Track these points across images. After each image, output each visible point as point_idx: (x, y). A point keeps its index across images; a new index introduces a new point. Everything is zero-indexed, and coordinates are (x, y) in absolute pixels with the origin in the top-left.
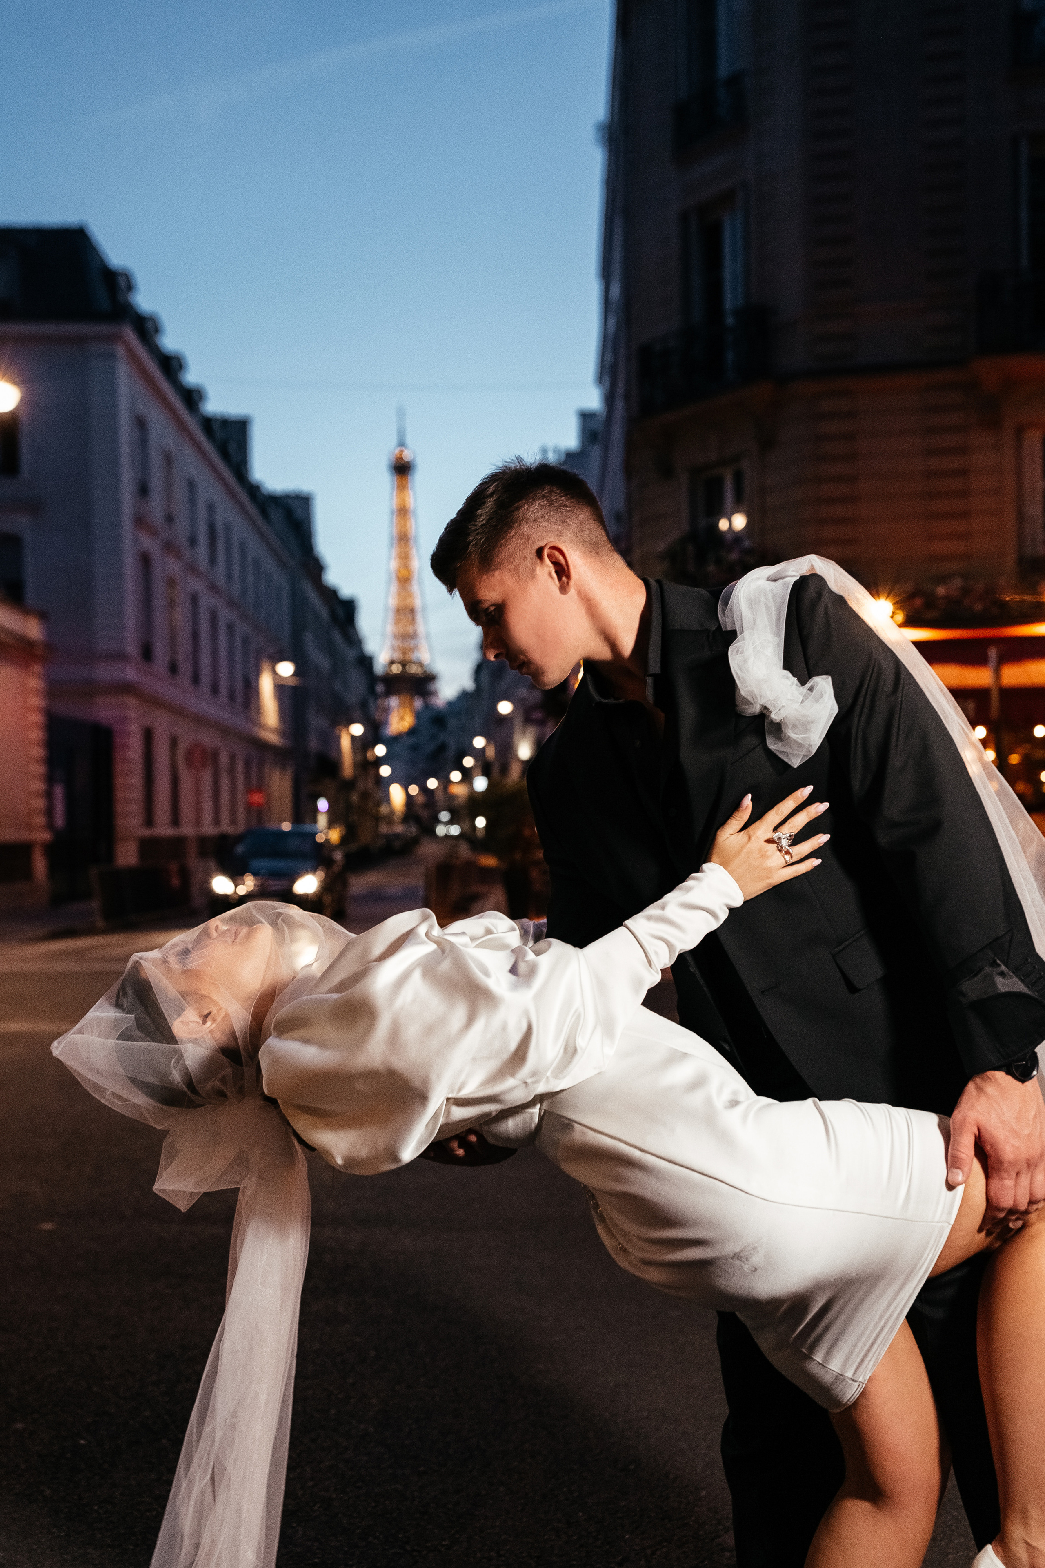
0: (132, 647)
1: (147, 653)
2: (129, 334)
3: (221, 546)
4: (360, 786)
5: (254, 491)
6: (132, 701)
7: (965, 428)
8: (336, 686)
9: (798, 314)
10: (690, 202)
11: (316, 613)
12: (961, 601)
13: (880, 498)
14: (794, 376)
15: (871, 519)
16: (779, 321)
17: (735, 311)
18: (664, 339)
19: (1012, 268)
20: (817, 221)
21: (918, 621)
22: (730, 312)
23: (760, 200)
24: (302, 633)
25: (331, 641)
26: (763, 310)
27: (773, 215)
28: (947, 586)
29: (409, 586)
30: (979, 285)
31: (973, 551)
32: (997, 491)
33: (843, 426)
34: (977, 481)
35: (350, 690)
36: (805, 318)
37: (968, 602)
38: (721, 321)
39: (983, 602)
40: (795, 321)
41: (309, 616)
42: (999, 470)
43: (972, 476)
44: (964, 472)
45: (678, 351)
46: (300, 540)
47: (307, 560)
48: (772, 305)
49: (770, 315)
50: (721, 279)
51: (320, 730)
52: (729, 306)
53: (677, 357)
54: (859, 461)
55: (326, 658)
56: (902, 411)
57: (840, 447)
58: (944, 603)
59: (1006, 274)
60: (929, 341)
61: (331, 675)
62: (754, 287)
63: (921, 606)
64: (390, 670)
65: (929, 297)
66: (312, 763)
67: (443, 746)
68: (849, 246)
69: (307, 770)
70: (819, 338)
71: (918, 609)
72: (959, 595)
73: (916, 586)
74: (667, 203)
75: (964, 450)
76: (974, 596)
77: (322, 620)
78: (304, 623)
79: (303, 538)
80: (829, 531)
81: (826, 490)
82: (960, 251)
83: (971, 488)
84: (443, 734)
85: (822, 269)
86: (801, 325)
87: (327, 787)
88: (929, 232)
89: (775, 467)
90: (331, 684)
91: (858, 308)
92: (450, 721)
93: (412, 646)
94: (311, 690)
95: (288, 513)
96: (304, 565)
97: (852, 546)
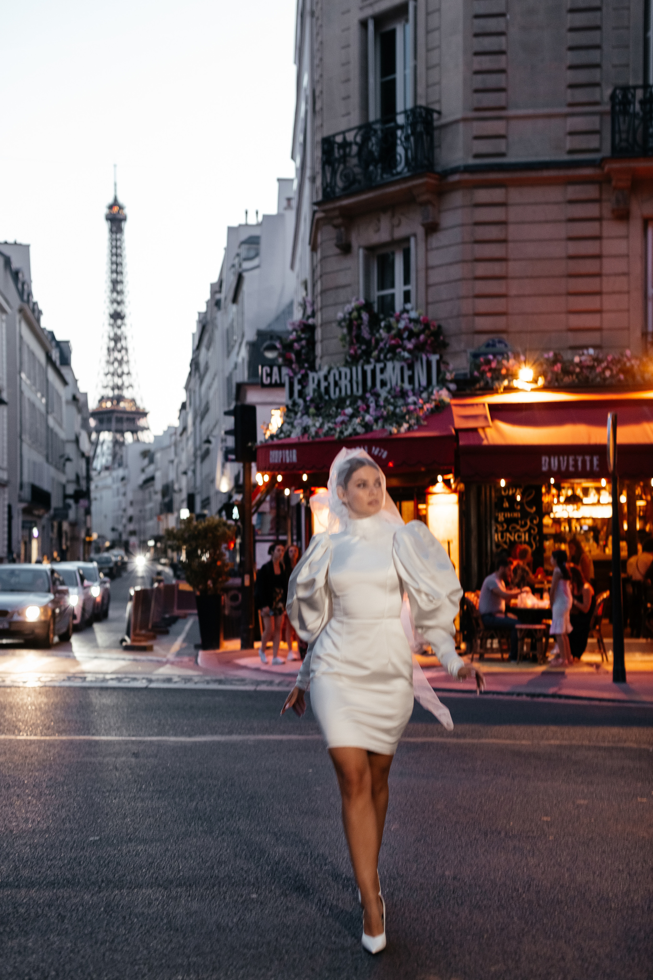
4: (70, 515)
7: (599, 219)
8: (51, 422)
9: (459, 116)
10: (369, 12)
11: (32, 354)
12: (592, 368)
13: (527, 277)
14: (455, 171)
15: (518, 296)
16: (444, 121)
17: (405, 112)
18: (343, 133)
19: (640, 82)
20: (476, 35)
21: (556, 384)
22: (401, 113)
23: (428, 14)
24: (20, 373)
25: (47, 381)
26: (429, 111)
27: (438, 28)
28: (580, 356)
29: (123, 328)
30: (613, 97)
31: (606, 325)
32: (626, 274)
33: (496, 214)
34: (609, 266)
35: (64, 426)
36: (465, 120)
37: (599, 370)
38: (394, 120)
39: (611, 370)
40: (456, 122)
41: (26, 357)
42: (628, 256)
43: (605, 261)
44: (599, 257)
45: (356, 143)
46: (20, 286)
47: (26, 306)
48: (436, 107)
49: (435, 116)
50: (394, 81)
51: (34, 464)
52: (400, 107)
53: (355, 149)
54: (511, 245)
55: (43, 396)
56: (547, 203)
57: (494, 232)
58: (578, 370)
59: (635, 88)
60: (570, 143)
61: (47, 412)
62: (421, 90)
63: (560, 371)
64: (104, 405)
65: (571, 105)
66: (27, 493)
67: (152, 479)
68: (503, 58)
69: (21, 500)
70: (477, 138)
71: (557, 374)
72: (592, 363)
73: (555, 355)
74: (348, 11)
75: (598, 238)
76: (604, 365)
77: (39, 362)
78: (21, 364)
79: (23, 284)
80: (483, 305)
81: (482, 269)
82: (597, 66)
83: (604, 271)
84: (152, 468)
85: (479, 77)
86: (461, 126)
87: (40, 517)
88: (571, 49)
89: (437, 248)
90: (47, 421)
91: (511, 112)
92: (158, 456)
93: (126, 384)
94: (27, 425)
95: (8, 262)
96: (21, 311)
97: (503, 319)
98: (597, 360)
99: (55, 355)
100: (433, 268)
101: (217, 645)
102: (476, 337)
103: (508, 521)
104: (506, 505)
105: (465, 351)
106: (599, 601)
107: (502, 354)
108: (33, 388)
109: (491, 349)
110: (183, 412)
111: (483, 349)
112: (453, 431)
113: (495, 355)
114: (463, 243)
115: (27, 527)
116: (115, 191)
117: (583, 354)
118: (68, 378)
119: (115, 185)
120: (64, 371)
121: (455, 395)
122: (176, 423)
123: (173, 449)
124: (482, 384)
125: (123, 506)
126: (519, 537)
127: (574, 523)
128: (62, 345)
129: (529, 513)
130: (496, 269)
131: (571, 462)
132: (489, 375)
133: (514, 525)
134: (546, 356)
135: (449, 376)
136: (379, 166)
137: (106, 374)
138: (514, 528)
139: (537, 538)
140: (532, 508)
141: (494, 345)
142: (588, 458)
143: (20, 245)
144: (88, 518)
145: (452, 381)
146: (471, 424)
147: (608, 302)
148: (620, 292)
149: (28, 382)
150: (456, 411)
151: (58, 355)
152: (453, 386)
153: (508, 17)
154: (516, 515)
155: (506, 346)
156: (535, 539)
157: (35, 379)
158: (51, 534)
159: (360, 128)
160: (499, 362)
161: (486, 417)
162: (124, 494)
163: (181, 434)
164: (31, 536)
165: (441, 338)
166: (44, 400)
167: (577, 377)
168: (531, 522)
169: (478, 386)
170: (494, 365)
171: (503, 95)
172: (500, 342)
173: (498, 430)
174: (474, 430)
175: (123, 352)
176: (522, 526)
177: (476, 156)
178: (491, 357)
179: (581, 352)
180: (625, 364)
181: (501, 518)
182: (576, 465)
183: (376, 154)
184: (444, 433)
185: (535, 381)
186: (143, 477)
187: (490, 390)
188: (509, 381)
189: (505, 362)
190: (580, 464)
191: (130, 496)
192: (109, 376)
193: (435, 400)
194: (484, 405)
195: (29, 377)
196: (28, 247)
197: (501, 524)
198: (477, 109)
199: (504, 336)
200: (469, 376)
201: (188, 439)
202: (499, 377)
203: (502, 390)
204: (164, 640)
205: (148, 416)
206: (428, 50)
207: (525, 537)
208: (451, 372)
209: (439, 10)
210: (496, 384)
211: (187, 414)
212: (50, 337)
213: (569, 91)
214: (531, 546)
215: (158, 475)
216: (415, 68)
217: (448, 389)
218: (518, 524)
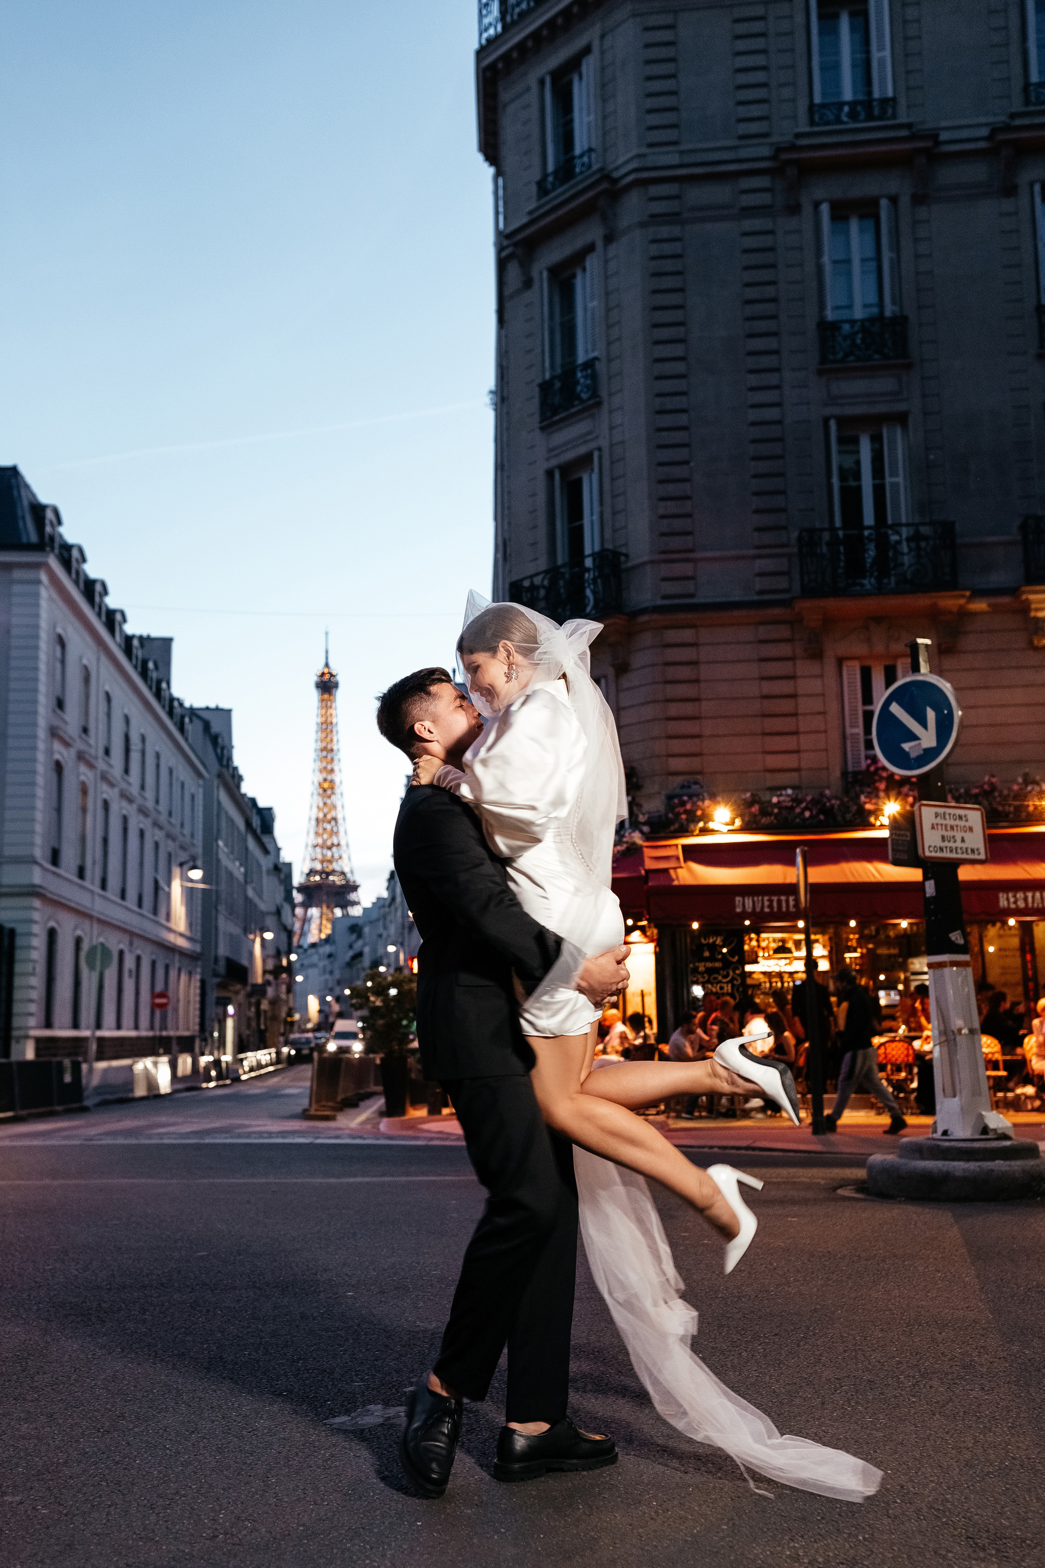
0: (39, 852)
1: (55, 857)
2: (53, 562)
3: (135, 756)
4: (270, 992)
5: (171, 705)
6: (37, 903)
7: (792, 659)
8: (250, 893)
9: (646, 558)
10: (554, 462)
11: (231, 821)
12: (792, 808)
13: (721, 717)
14: (644, 611)
15: (713, 736)
16: (630, 564)
17: (593, 555)
18: (531, 577)
19: (827, 525)
20: (661, 482)
21: (754, 826)
22: (589, 556)
23: (612, 463)
24: (217, 840)
25: (247, 849)
26: (616, 554)
27: (624, 476)
28: (778, 796)
29: (333, 797)
30: (800, 539)
31: (804, 765)
32: (823, 713)
33: (687, 654)
34: (804, 705)
35: (265, 897)
36: (652, 562)
37: (798, 810)
38: (582, 562)
39: (811, 810)
40: (643, 564)
41: (224, 824)
42: (823, 695)
43: (800, 700)
44: (794, 696)
45: (544, 587)
46: (219, 751)
47: (224, 770)
48: (623, 550)
49: (623, 558)
50: (581, 527)
51: (231, 936)
52: (588, 551)
53: (542, 593)
54: (702, 685)
55: (241, 865)
56: (738, 643)
57: (685, 672)
58: (776, 811)
59: (822, 530)
60: (759, 584)
61: (246, 882)
62: (608, 535)
63: (757, 813)
64: (312, 879)
65: (758, 547)
66: (221, 968)
67: (360, 955)
68: (689, 502)
69: (216, 975)
70: (664, 579)
71: (755, 816)
72: (790, 804)
73: (752, 795)
74: (535, 462)
75: (793, 677)
76: (804, 805)
77: (238, 829)
78: (219, 830)
79: (223, 748)
80: (676, 746)
81: (674, 709)
82: (783, 510)
83: (800, 711)
84: (360, 943)
85: (665, 521)
86: (648, 568)
87: (237, 993)
88: (756, 494)
89: (628, 689)
90: (245, 891)
91: (698, 555)
92: (366, 930)
93: (336, 856)
94: (223, 896)
95: (207, 725)
96: (220, 776)
97: (697, 760)
98: (796, 801)
99: (256, 822)
100: (624, 708)
101: (403, 1112)
102: (671, 778)
103: (710, 971)
104: (707, 954)
105: (659, 793)
106: (802, 1049)
107: (697, 795)
108: (231, 856)
109: (685, 791)
110: (392, 882)
111: (678, 791)
112: (643, 872)
113: (690, 797)
114: (654, 683)
115: (223, 1003)
116: (327, 658)
117: (781, 795)
118: (270, 847)
119: (327, 652)
120: (265, 839)
121: (647, 837)
122: (385, 894)
123: (381, 923)
124: (677, 826)
125: (330, 985)
126: (722, 988)
127: (786, 978)
128: (265, 812)
129: (732, 963)
130: (688, 709)
131: (766, 903)
132: (684, 817)
133: (715, 976)
134: (743, 797)
135: (642, 818)
136: (568, 607)
137: (315, 846)
138: (715, 978)
139: (741, 989)
140: (734, 957)
141: (689, 787)
142: (783, 898)
143: (222, 710)
144: (291, 996)
145: (644, 824)
146: (662, 865)
147: (805, 742)
148: (817, 732)
149: (226, 850)
150: (648, 852)
151: (259, 822)
152: (646, 829)
153: (692, 464)
154: (718, 965)
155: (702, 787)
156: (738, 990)
157: (233, 846)
158: (248, 1013)
159: (546, 572)
160: (694, 804)
161: (678, 858)
162: (331, 972)
163: (390, 905)
164: (225, 1014)
165: (635, 780)
166: (242, 870)
167: (776, 818)
168: (734, 972)
169: (672, 828)
170: (688, 807)
171: (690, 538)
172: (696, 783)
173: (690, 871)
174: (666, 871)
175: (333, 823)
176: (725, 977)
177: (665, 597)
178: (685, 798)
179: (779, 793)
180: (825, 805)
181: (702, 968)
182: (771, 906)
183: (564, 596)
184: (634, 875)
185: (732, 823)
186: (351, 953)
187: (685, 831)
188: (705, 823)
189: (700, 803)
190: (775, 904)
191: (337, 974)
192: (318, 850)
193: (627, 842)
194: (677, 845)
195: (226, 845)
196: (229, 712)
197: (702, 973)
198: (664, 552)
199: (699, 777)
200: (663, 818)
201: (396, 910)
202: (695, 820)
203: (697, 832)
204: (352, 1111)
205: (359, 890)
206: (614, 497)
207: (728, 988)
208: (643, 814)
209: (623, 459)
210: (692, 826)
211: (395, 883)
212: (250, 804)
213: (756, 534)
214: (734, 998)
215: (367, 950)
216: (601, 514)
217: (642, 832)
218: (719, 974)
